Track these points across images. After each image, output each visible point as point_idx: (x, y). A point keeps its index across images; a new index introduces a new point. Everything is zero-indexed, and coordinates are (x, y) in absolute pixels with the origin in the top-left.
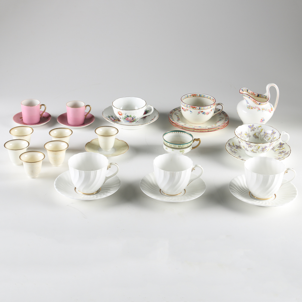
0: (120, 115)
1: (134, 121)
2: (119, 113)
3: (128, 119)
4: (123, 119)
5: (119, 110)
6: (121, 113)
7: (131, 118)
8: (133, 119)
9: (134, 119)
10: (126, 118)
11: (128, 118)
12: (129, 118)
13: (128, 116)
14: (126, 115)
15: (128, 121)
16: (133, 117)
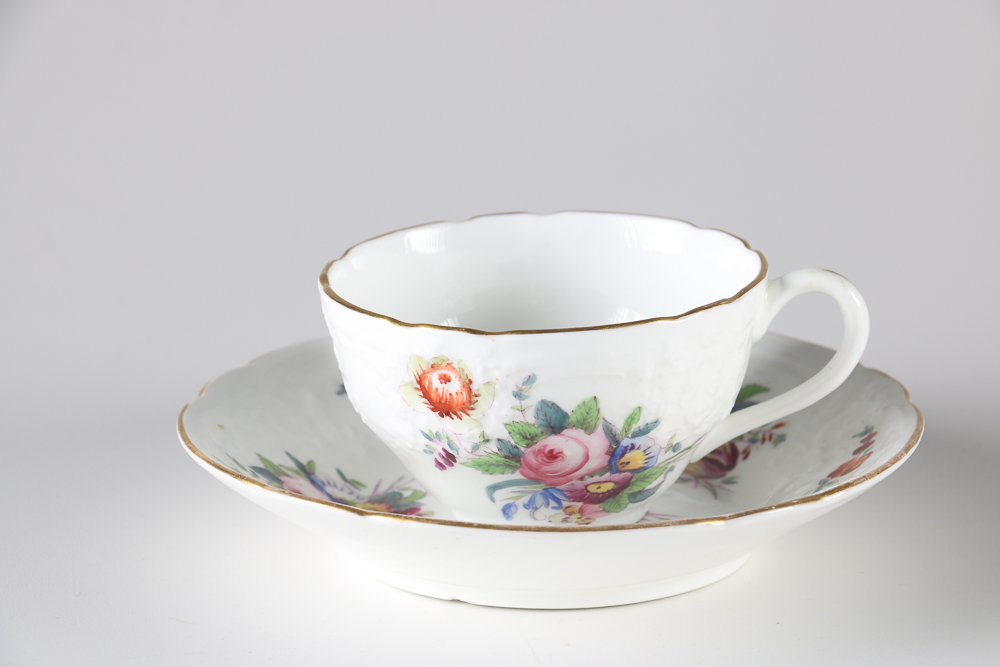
0: (444, 408)
1: (623, 485)
2: (435, 382)
3: (553, 456)
4: (486, 467)
5: (428, 344)
6: (455, 387)
7: (598, 444)
8: (616, 453)
9: (635, 459)
10: (530, 439)
11: (553, 442)
12: (570, 446)
13: (555, 421)
14: (535, 396)
15: (549, 495)
16: (618, 425)
